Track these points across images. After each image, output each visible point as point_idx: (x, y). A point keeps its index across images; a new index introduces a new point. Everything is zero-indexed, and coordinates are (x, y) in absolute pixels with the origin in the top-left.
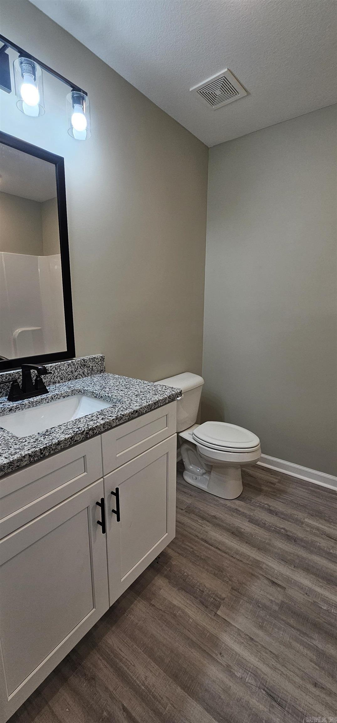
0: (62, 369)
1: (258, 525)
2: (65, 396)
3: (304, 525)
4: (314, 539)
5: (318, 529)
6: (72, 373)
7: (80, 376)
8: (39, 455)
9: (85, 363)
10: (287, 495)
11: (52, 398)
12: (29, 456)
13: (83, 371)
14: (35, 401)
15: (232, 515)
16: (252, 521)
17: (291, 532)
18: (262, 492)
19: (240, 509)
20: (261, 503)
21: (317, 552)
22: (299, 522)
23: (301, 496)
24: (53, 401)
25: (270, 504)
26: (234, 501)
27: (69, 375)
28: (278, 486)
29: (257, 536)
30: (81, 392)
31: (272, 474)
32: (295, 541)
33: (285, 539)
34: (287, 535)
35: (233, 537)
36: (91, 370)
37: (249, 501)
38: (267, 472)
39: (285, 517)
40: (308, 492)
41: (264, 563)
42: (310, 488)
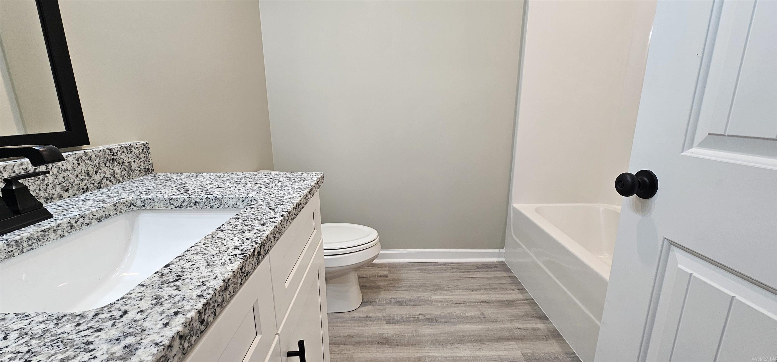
0: (64, 168)
1: (397, 322)
2: (102, 217)
3: (434, 303)
4: (449, 311)
5: (446, 301)
6: (90, 177)
7: (108, 182)
8: (198, 327)
9: (113, 155)
10: (404, 282)
11: (72, 226)
12: (181, 337)
13: (112, 171)
14: (25, 239)
15: (367, 325)
16: (389, 321)
17: (428, 314)
18: (381, 288)
19: (370, 315)
20: (386, 300)
21: (458, 321)
22: (429, 302)
23: (416, 278)
24: (73, 231)
25: (395, 297)
26: (359, 309)
27: (83, 180)
28: (391, 276)
29: (403, 334)
30: (135, 206)
31: (379, 268)
32: (436, 321)
33: (427, 324)
34: (426, 318)
35: (382, 347)
36: (127, 169)
37: (374, 303)
38: (373, 267)
39: (416, 303)
40: (418, 271)
41: (425, 357)
42: (418, 267)
